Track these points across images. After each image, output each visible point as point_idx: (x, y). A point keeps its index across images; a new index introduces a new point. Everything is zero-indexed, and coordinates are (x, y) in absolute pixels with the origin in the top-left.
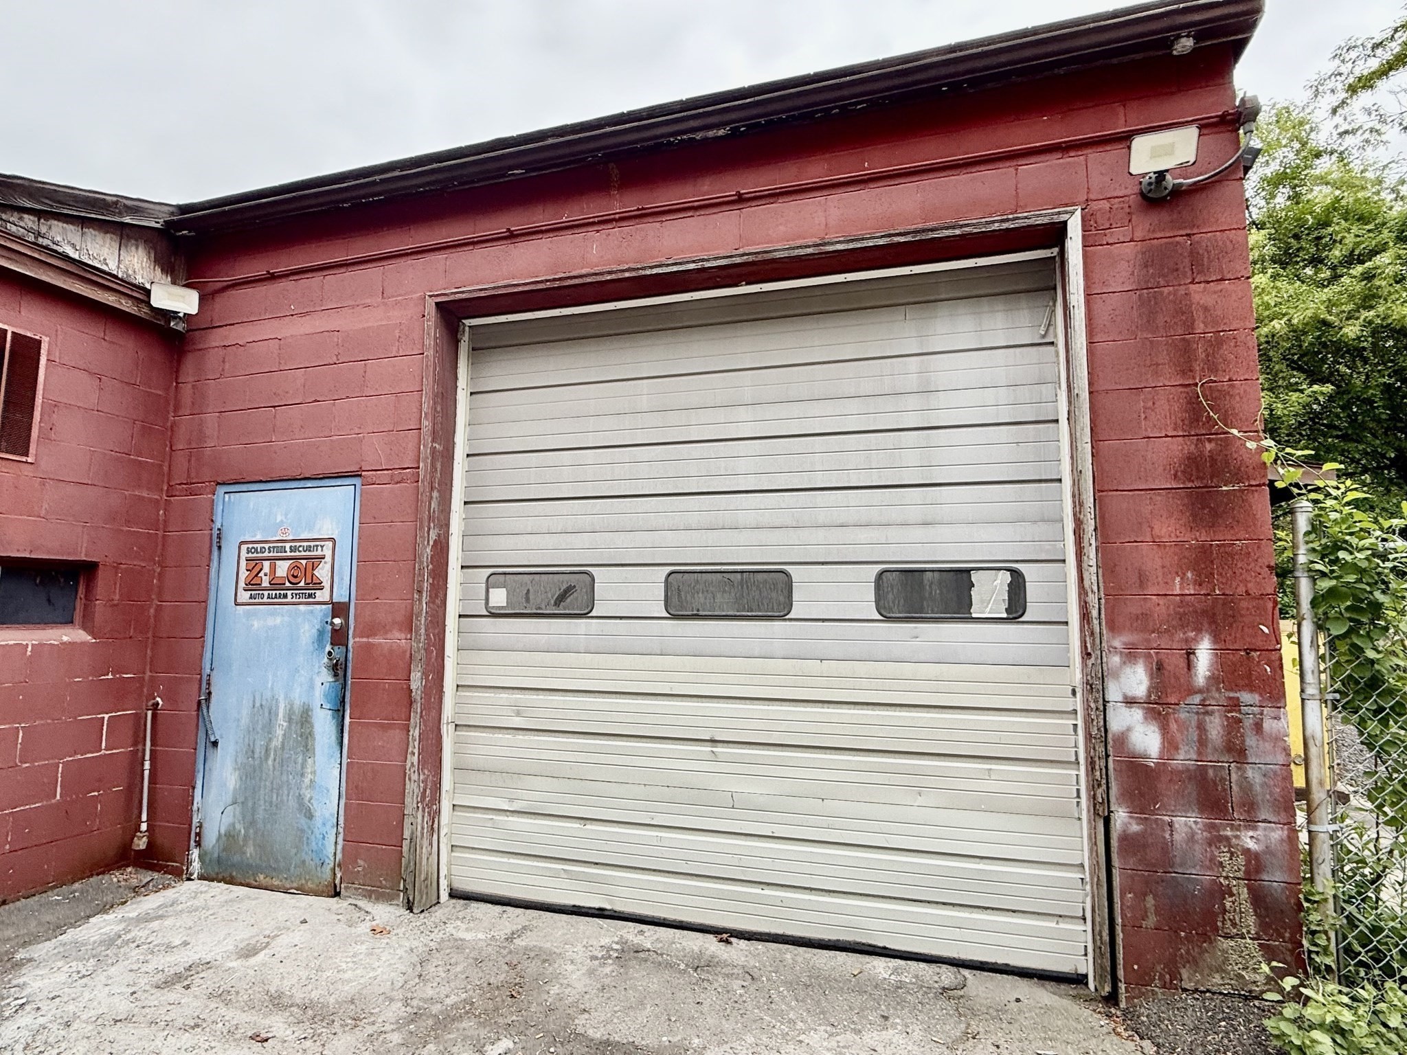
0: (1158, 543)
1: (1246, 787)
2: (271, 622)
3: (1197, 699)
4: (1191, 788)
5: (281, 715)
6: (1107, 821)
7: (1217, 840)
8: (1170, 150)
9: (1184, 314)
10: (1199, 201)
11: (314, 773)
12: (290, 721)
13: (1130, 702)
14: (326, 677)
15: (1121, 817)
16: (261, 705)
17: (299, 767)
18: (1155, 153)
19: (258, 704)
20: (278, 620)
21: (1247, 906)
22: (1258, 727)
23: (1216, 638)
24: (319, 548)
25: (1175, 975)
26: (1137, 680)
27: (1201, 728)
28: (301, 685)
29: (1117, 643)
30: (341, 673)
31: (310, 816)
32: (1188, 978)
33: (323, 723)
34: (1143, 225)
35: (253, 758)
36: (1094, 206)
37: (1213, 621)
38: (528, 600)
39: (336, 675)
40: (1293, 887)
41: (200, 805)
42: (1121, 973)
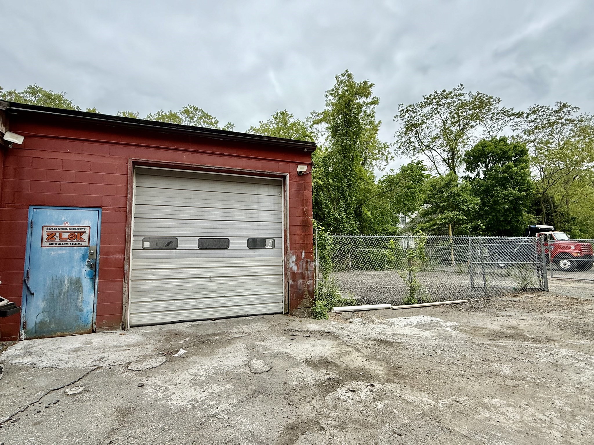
0: (298, 235)
1: (308, 274)
2: (60, 252)
3: (302, 261)
4: (301, 276)
5: (66, 281)
6: (289, 283)
7: (304, 283)
8: (303, 168)
9: (303, 195)
10: (305, 176)
11: (83, 298)
12: (71, 283)
13: (293, 262)
14: (87, 269)
15: (291, 281)
16: (56, 279)
17: (76, 297)
18: (301, 168)
19: (54, 279)
20: (64, 252)
21: (307, 293)
22: (310, 264)
23: (305, 251)
24: (83, 229)
25: (297, 306)
26: (294, 258)
27: (303, 266)
28: (76, 272)
29: (291, 252)
30: (93, 267)
31: (81, 311)
32: (299, 306)
33: (86, 283)
34: (298, 179)
35: (53, 296)
36: (291, 174)
37: (305, 248)
38: (157, 245)
39: (91, 268)
40: (313, 289)
41: (25, 315)
42: (290, 308)
